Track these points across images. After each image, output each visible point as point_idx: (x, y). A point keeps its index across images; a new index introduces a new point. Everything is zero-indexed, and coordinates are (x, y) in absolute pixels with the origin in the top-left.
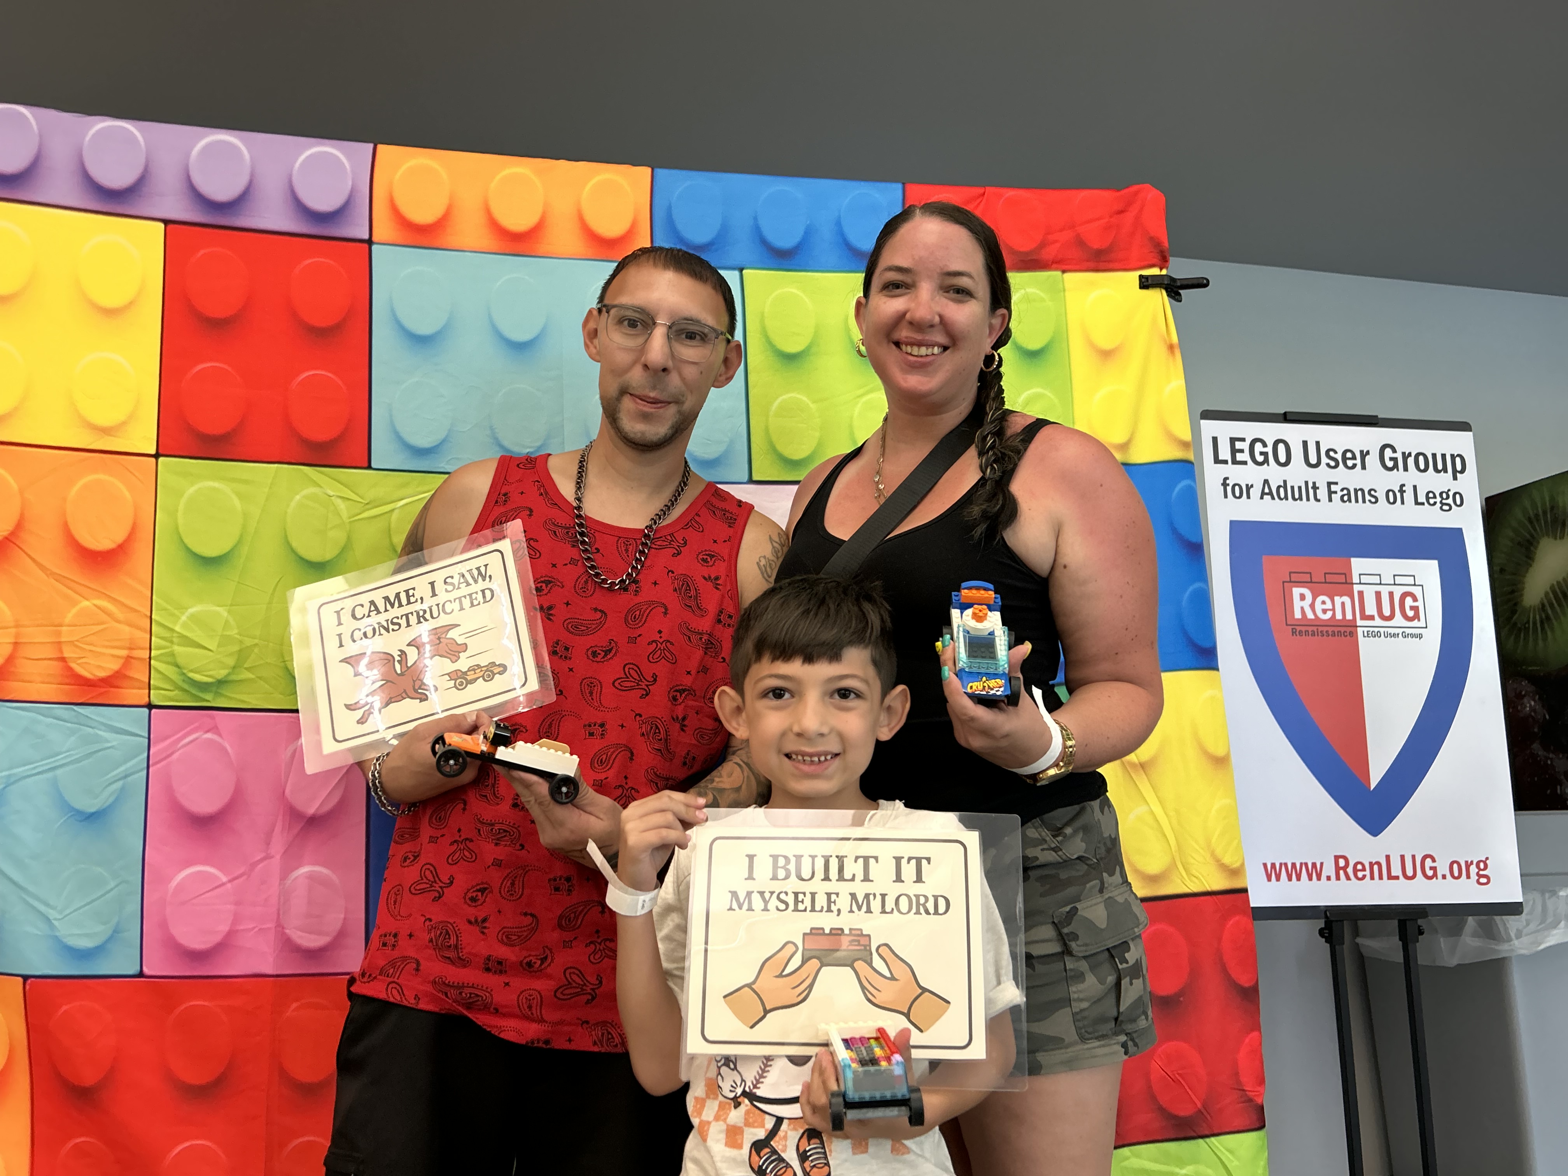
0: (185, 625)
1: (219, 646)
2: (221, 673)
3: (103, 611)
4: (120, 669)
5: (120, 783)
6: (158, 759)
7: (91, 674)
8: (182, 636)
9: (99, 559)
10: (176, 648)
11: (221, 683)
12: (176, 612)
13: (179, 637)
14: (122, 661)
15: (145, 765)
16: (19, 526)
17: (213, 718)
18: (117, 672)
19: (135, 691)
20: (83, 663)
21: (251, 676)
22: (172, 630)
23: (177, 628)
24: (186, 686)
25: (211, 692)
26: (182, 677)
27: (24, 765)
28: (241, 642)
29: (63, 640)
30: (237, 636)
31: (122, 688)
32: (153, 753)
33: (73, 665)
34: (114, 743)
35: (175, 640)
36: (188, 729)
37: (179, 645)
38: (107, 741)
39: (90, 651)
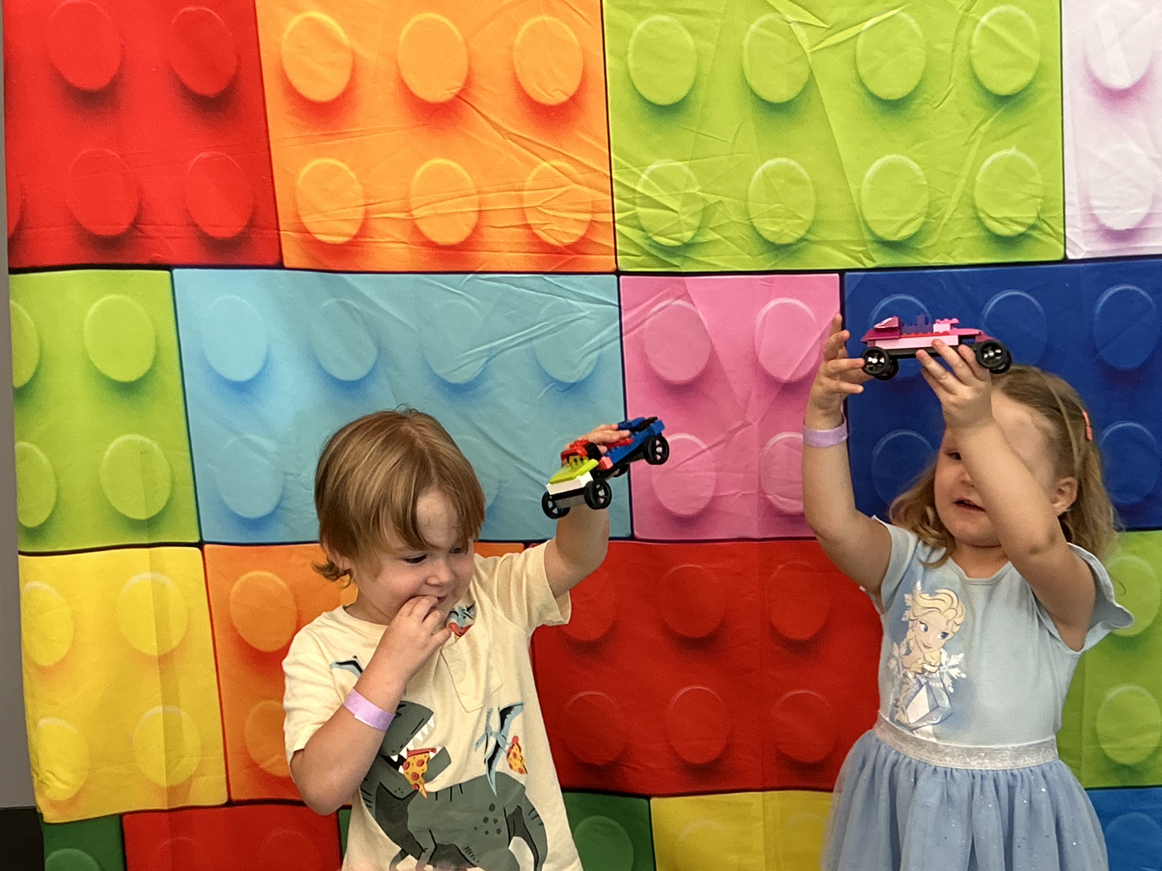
0: (646, 185)
1: (684, 205)
2: (688, 235)
3: (563, 173)
4: (585, 234)
5: (595, 355)
6: (629, 328)
7: (557, 241)
8: (645, 197)
9: (553, 114)
10: (640, 210)
11: (688, 246)
12: (635, 169)
13: (640, 197)
14: (586, 226)
15: (618, 334)
16: (468, 82)
17: (683, 284)
18: (582, 238)
19: (602, 257)
20: (548, 229)
21: (718, 237)
22: (634, 191)
23: (639, 189)
24: (654, 252)
25: (679, 256)
26: (647, 242)
27: (504, 337)
28: (704, 200)
29: (525, 205)
30: (699, 193)
31: (587, 254)
32: (626, 323)
33: (538, 232)
34: (587, 313)
35: (638, 201)
36: (659, 295)
37: (641, 206)
38: (581, 311)
39: (554, 216)
